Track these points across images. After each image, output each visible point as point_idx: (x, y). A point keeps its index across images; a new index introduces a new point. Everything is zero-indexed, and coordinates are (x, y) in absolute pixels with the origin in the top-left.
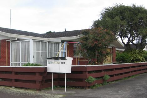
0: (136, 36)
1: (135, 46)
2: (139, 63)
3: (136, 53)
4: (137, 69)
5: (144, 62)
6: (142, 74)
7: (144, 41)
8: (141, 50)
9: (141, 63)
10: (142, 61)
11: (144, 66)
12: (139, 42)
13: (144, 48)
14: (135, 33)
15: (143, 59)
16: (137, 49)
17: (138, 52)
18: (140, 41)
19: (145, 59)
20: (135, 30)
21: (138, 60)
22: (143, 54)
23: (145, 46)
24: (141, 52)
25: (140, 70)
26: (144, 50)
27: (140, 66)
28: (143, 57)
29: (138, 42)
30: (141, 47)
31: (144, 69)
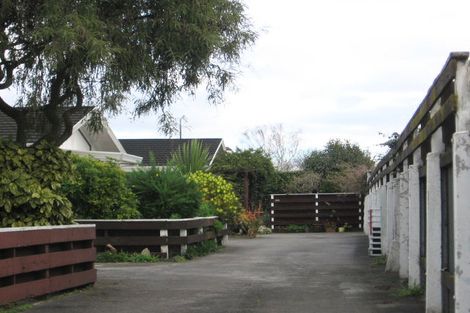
0: (21, 61)
1: (14, 123)
3: (14, 168)
4: (18, 271)
5: (67, 221)
6: (50, 301)
7: (68, 94)
8: (46, 150)
9: (49, 227)
10: (53, 220)
11: (62, 246)
12: (37, 94)
13: (68, 133)
14: (13, 37)
15: (57, 207)
16: (21, 141)
17: (29, 159)
18: (45, 92)
19: (70, 205)
21: (26, 211)
22: (60, 170)
23: (76, 127)
24: (48, 161)
25: (37, 275)
26: (66, 146)
27: (36, 249)
28: (56, 192)
29: (32, 100)
30: (49, 126)
31: (64, 270)
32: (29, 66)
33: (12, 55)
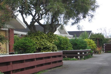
1: (43, 28)
2: (49, 52)
3: (43, 39)
4: (45, 62)
5: (56, 51)
6: (52, 70)
7: (55, 21)
8: (51, 34)
9: (52, 52)
10: (53, 50)
11: (55, 57)
12: (48, 21)
13: (56, 30)
14: (42, 8)
15: (53, 48)
16: (45, 32)
17: (47, 36)
18: (50, 21)
19: (56, 47)
20: (42, 3)
21: (46, 48)
22: (54, 39)
23: (57, 29)
24: (51, 37)
25: (49, 63)
26: (55, 33)
27: (49, 57)
28: (53, 44)
29: (47, 23)
30: (51, 29)
31: (55, 62)
32: (46, 14)
33: (42, 12)
